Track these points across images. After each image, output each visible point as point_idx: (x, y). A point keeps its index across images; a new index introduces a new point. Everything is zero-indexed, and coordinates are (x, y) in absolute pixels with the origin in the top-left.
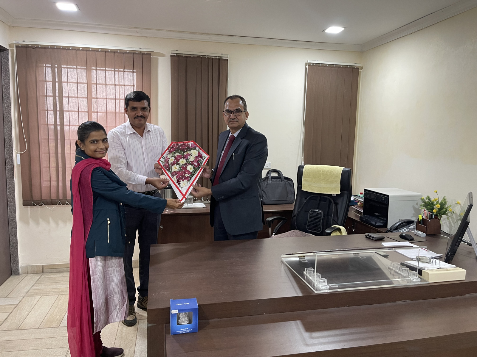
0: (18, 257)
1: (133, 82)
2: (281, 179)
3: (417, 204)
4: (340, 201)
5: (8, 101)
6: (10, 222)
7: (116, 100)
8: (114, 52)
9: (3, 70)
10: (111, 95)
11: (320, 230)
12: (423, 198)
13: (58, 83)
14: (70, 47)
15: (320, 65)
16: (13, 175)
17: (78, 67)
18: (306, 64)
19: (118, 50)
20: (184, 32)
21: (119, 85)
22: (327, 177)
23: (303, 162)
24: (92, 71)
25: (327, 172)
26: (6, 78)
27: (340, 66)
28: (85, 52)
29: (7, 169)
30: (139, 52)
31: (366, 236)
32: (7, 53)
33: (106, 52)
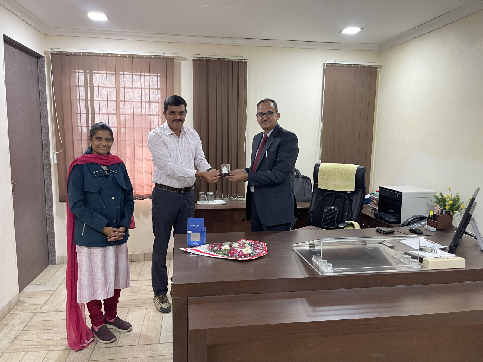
0: (55, 248)
1: (158, 85)
2: (299, 177)
3: (431, 201)
4: (354, 198)
5: (44, 105)
6: (48, 216)
7: (142, 103)
8: (140, 57)
9: (39, 76)
10: (137, 98)
11: (335, 226)
12: (436, 195)
13: (90, 87)
14: (100, 53)
15: (338, 65)
16: (51, 173)
17: (108, 72)
18: (324, 64)
19: (144, 55)
20: (205, 36)
21: (145, 89)
22: (341, 174)
23: (321, 161)
24: (120, 76)
25: (342, 170)
26: (43, 83)
27: (358, 66)
28: (114, 58)
29: (44, 168)
30: (163, 57)
31: (376, 230)
32: (43, 60)
33: (133, 57)
